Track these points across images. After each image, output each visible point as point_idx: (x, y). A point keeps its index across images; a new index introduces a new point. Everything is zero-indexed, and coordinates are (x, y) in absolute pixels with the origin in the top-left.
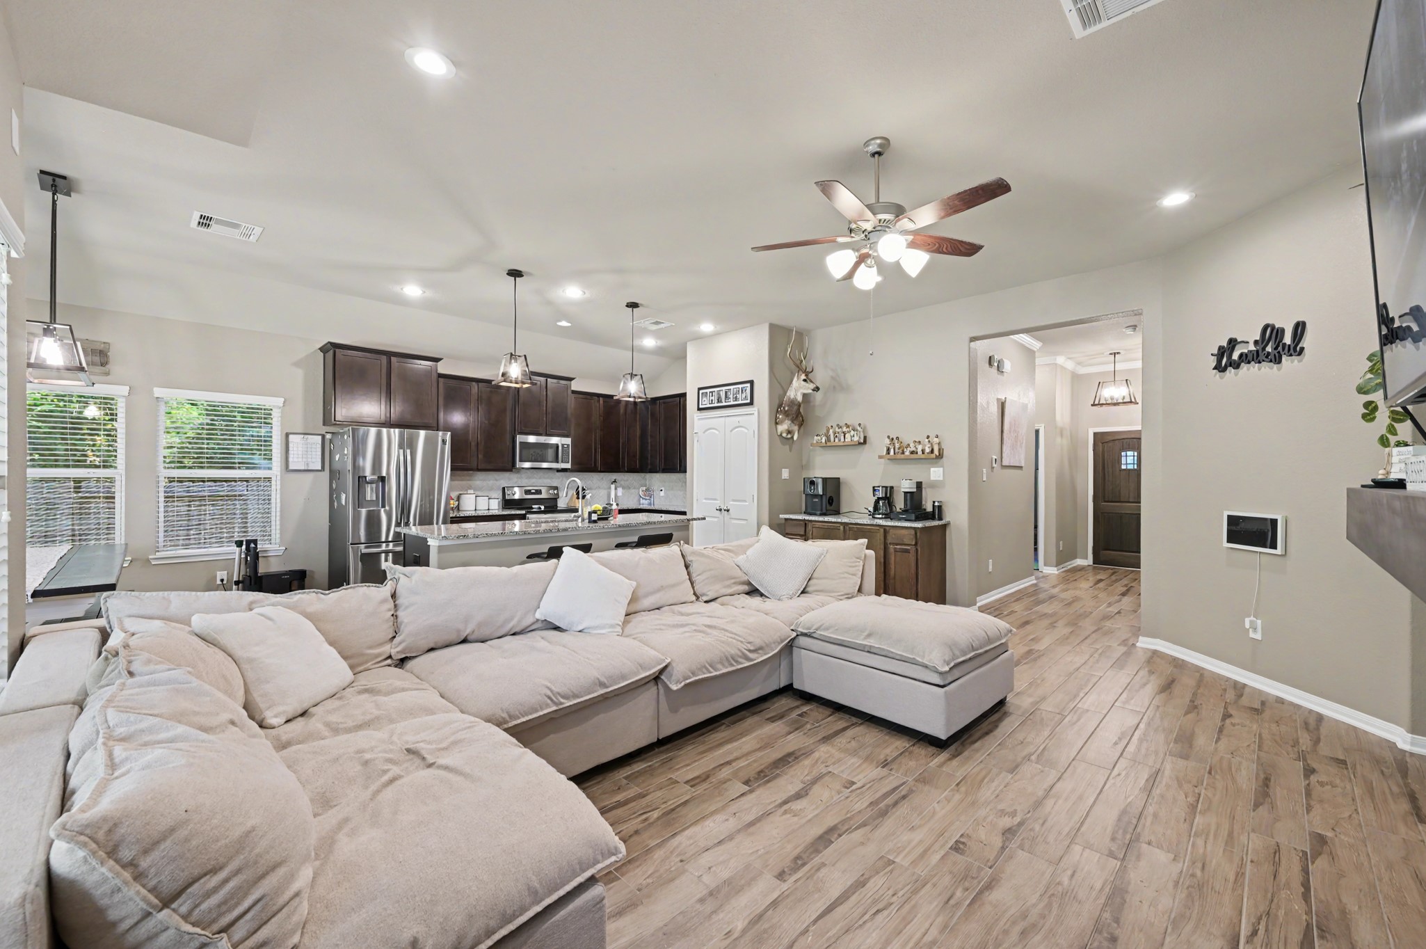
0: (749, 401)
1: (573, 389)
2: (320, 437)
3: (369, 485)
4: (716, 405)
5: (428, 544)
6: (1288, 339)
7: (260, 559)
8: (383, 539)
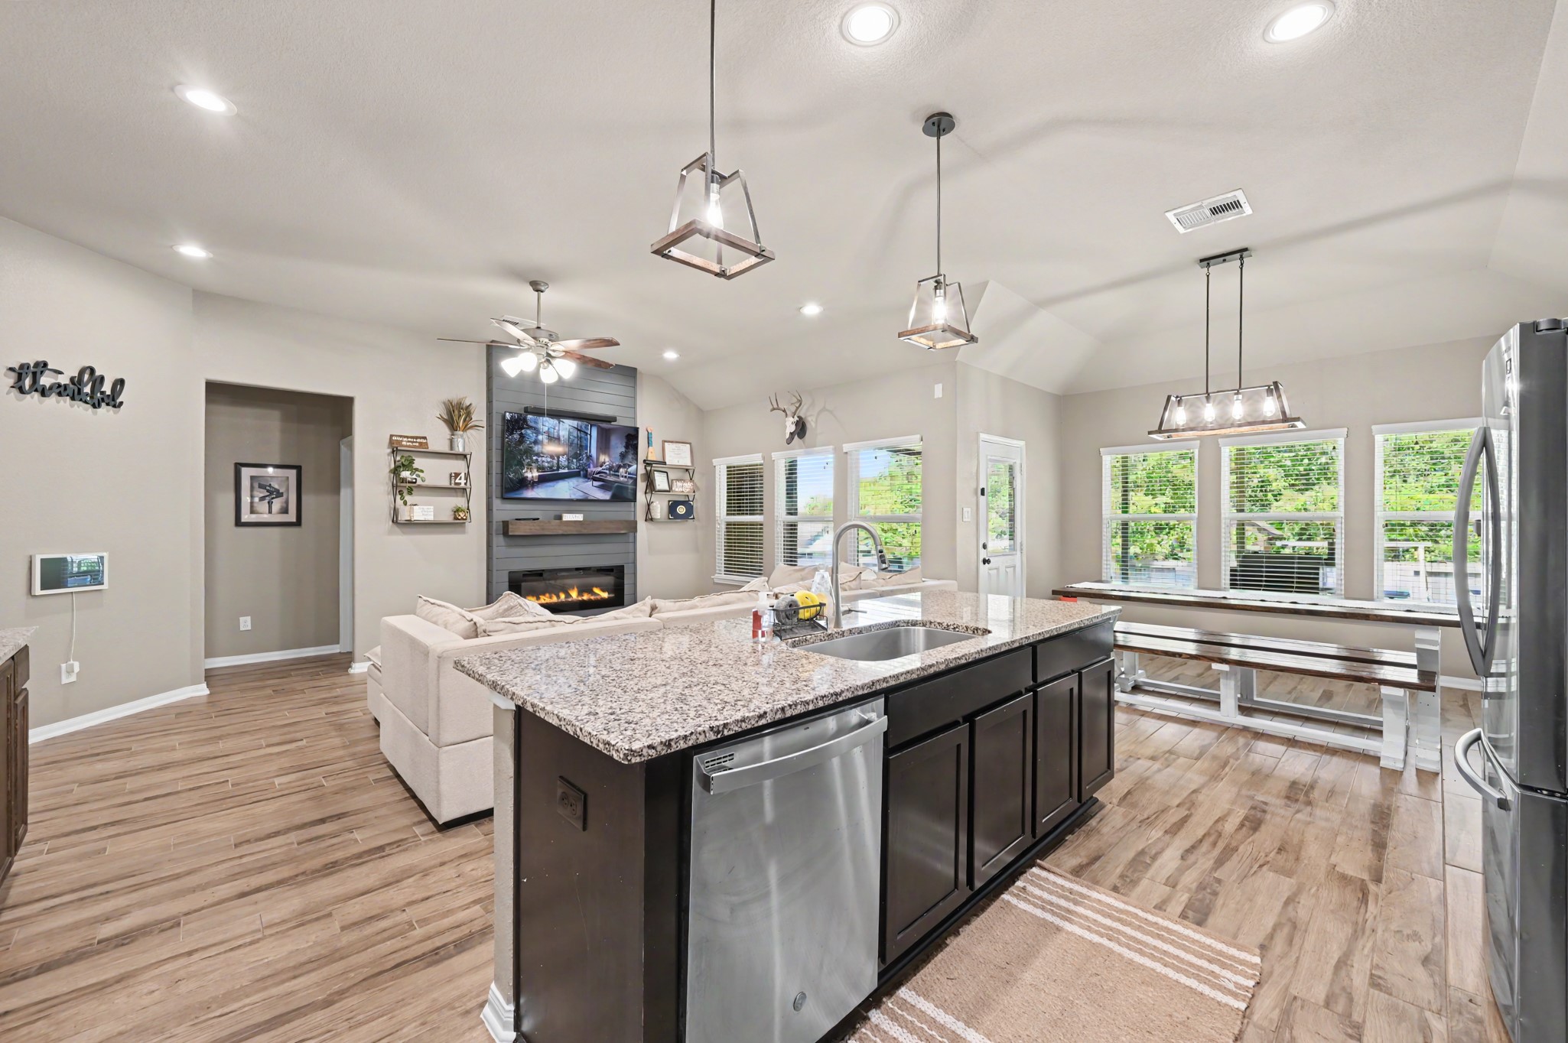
6: (107, 388)
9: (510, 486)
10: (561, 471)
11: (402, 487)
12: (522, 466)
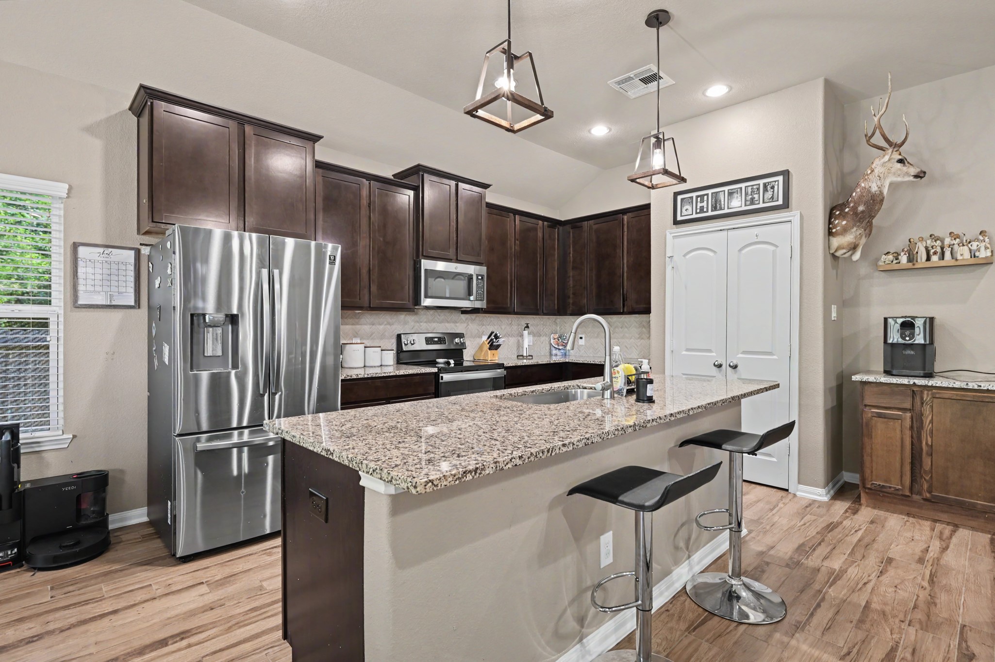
0: (780, 202)
1: (488, 200)
2: (132, 253)
3: (211, 329)
4: (710, 213)
5: (362, 483)
7: (23, 459)
8: (235, 424)
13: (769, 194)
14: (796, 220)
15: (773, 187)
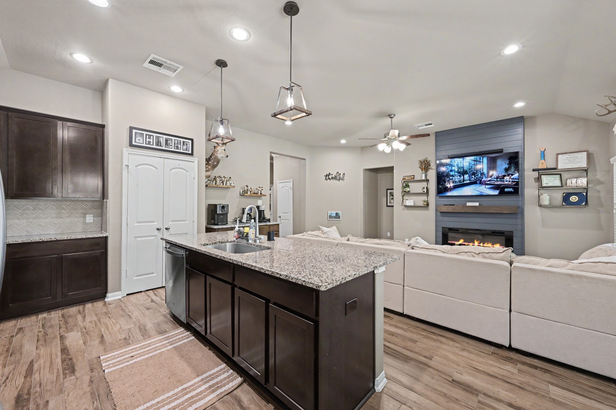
6: (341, 176)
9: (441, 190)
10: (465, 182)
11: (406, 193)
12: (445, 182)
13: (185, 147)
14: (196, 162)
15: (187, 144)
